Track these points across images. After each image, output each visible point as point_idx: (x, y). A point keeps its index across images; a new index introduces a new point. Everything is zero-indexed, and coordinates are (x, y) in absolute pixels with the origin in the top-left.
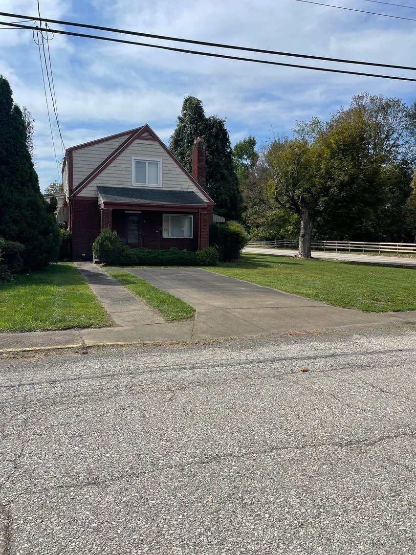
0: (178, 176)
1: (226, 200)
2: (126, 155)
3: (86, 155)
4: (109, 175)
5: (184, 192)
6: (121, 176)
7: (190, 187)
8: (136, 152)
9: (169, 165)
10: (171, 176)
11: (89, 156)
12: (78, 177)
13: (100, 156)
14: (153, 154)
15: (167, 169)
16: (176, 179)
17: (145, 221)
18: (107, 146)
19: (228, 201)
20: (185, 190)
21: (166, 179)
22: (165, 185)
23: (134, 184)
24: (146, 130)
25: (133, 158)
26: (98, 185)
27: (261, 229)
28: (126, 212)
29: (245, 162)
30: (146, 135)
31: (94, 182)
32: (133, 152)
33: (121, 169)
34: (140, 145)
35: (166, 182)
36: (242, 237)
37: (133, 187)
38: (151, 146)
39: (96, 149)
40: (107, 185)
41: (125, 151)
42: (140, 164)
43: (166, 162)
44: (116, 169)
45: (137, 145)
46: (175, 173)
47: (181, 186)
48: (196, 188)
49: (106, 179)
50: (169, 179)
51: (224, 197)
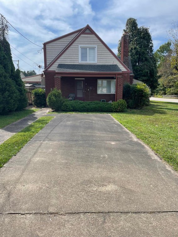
0: (107, 56)
1: (147, 72)
2: (76, 44)
3: (53, 47)
4: (65, 57)
5: (110, 65)
6: (73, 57)
7: (115, 62)
8: (81, 42)
9: (101, 49)
10: (103, 56)
11: (55, 47)
12: (49, 59)
13: (62, 47)
14: (92, 42)
15: (100, 51)
16: (106, 58)
17: (86, 84)
18: (65, 40)
19: (149, 73)
20: (111, 64)
21: (100, 58)
22: (99, 62)
23: (80, 62)
24: (88, 28)
25: (80, 46)
26: (59, 63)
27: (172, 89)
28: (75, 79)
29: (165, 54)
30: (88, 31)
31: (57, 62)
32: (80, 42)
33: (72, 53)
34: (84, 38)
35: (100, 60)
36: (145, 93)
37: (79, 64)
38: (90, 38)
39: (59, 42)
40: (64, 63)
41: (75, 42)
42: (84, 50)
43: (100, 47)
44: (70, 53)
45: (82, 38)
46: (105, 53)
47: (109, 62)
48: (119, 62)
49: (64, 59)
50: (101, 58)
51: (146, 70)
